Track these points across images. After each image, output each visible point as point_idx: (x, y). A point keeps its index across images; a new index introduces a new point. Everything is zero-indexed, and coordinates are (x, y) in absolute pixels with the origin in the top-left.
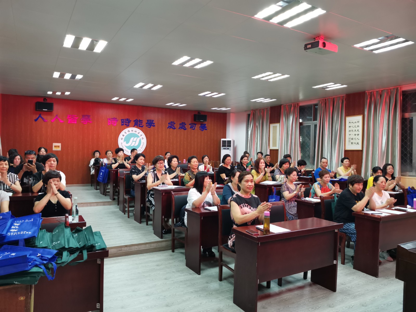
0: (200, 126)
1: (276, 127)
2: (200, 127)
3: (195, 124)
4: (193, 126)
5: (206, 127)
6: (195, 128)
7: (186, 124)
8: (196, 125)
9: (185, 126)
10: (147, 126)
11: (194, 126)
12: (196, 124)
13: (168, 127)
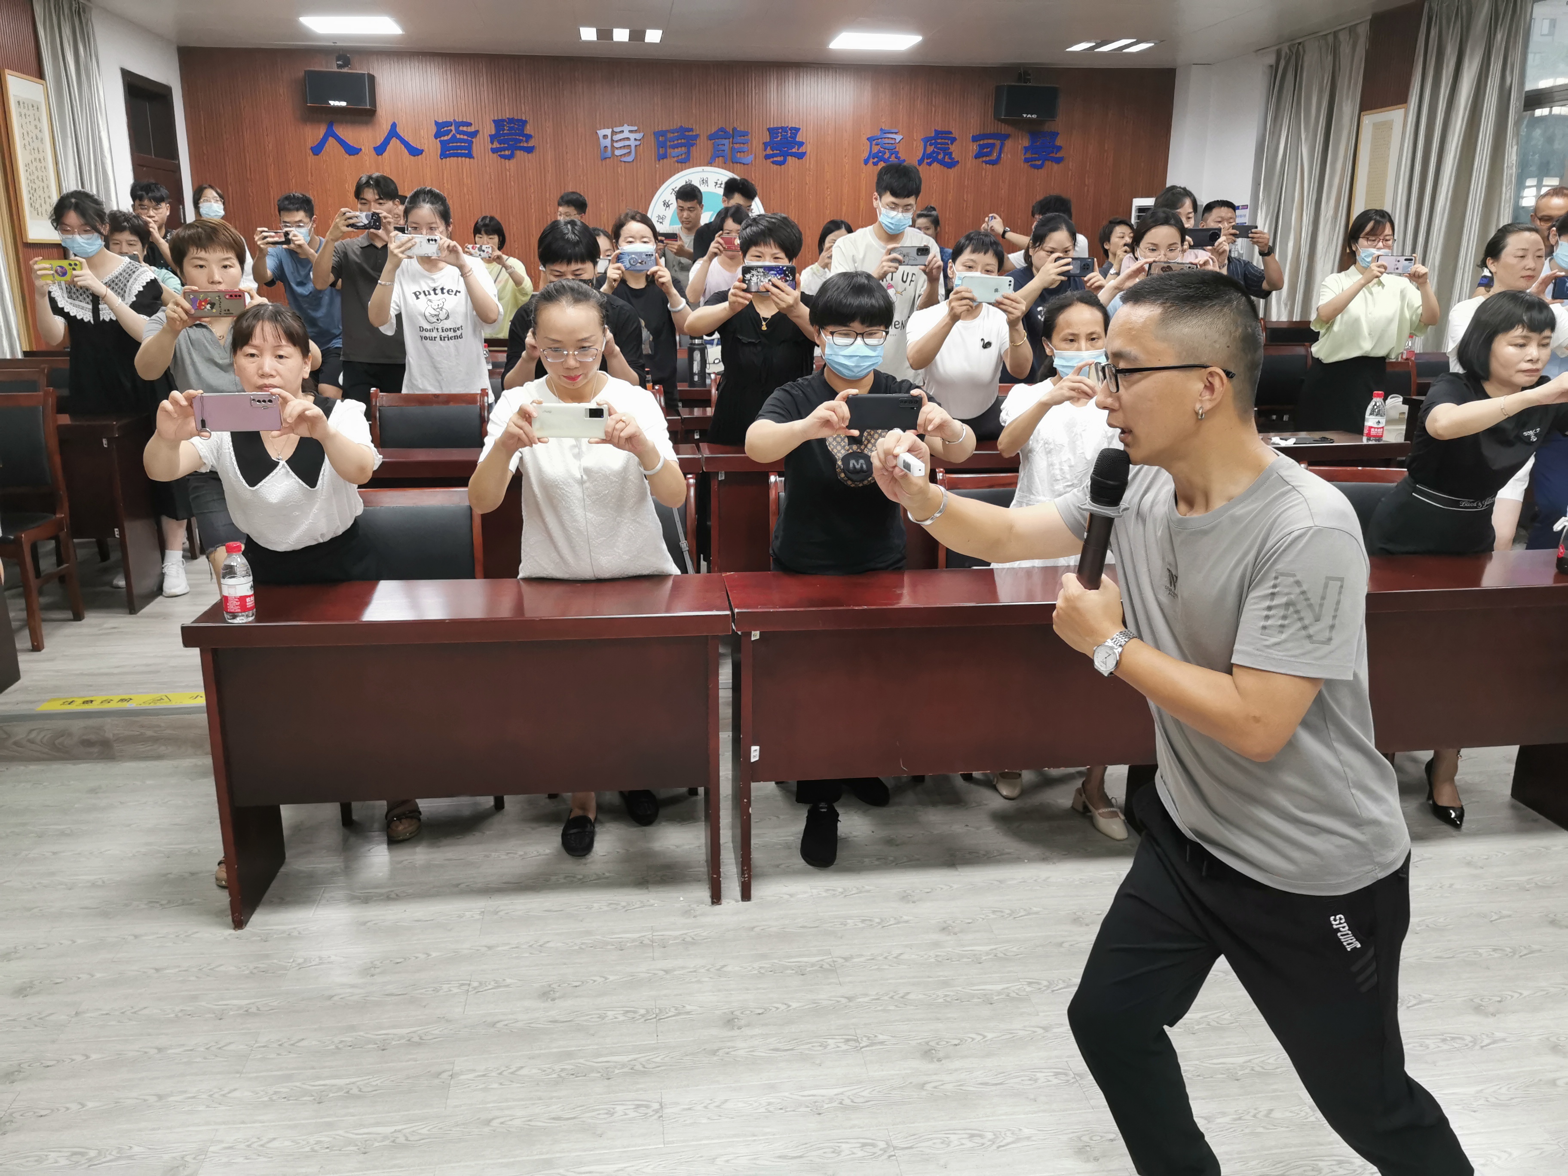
0: (1026, 142)
1: (1387, 126)
2: (1026, 149)
3: (1004, 137)
4: (993, 146)
5: (1059, 148)
6: (999, 157)
7: (954, 140)
8: (1009, 143)
9: (953, 148)
10: (767, 157)
11: (998, 147)
12: (1007, 137)
13: (865, 155)
